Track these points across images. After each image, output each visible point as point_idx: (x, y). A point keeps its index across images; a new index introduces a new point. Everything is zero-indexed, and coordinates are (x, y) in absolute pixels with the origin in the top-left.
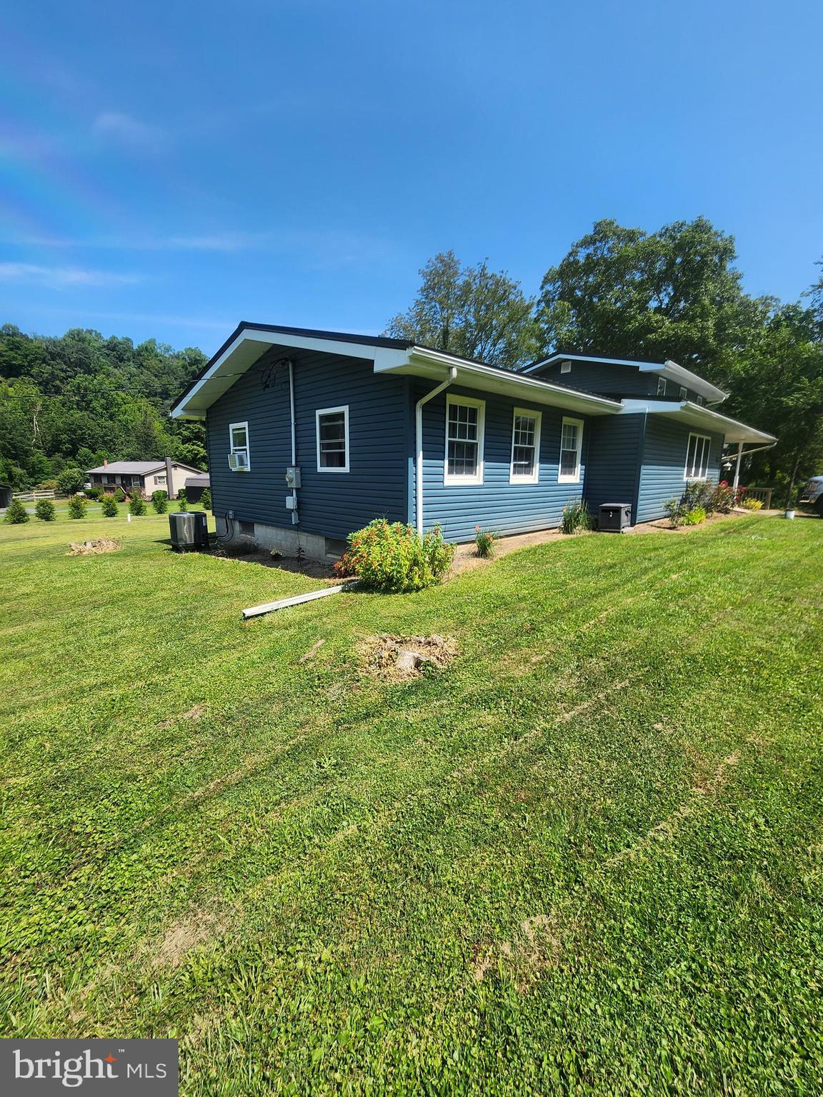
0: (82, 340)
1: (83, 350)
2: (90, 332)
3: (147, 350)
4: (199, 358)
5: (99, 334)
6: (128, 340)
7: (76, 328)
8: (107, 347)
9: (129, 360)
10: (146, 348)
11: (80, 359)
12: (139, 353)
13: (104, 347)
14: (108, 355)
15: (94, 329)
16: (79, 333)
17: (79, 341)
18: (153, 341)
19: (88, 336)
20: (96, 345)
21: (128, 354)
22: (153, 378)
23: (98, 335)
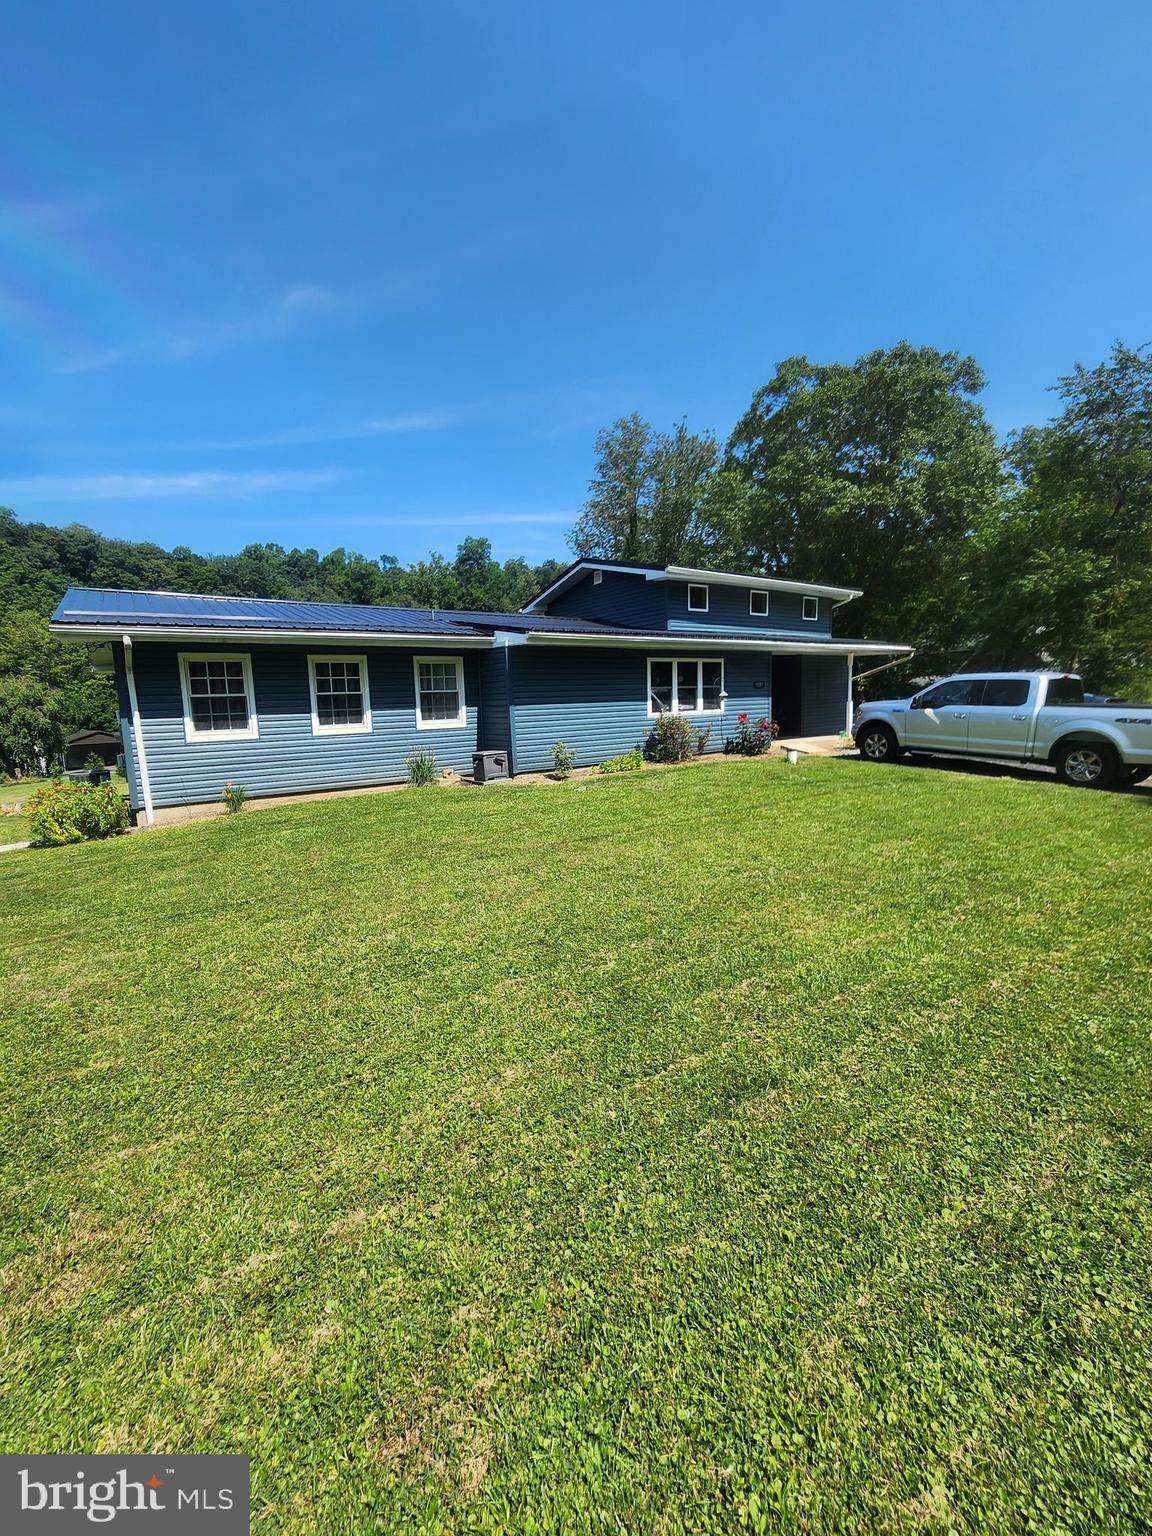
0: (259, 558)
1: (258, 571)
2: (270, 547)
3: (334, 561)
4: (364, 572)
5: (282, 548)
6: (313, 552)
7: (253, 543)
8: (288, 563)
9: (312, 577)
10: (332, 560)
11: (254, 580)
12: (323, 567)
13: (284, 563)
14: (289, 573)
15: (275, 543)
16: (257, 548)
17: (256, 559)
18: (341, 552)
19: (268, 553)
20: (275, 562)
21: (312, 570)
22: (336, 596)
23: (280, 550)
